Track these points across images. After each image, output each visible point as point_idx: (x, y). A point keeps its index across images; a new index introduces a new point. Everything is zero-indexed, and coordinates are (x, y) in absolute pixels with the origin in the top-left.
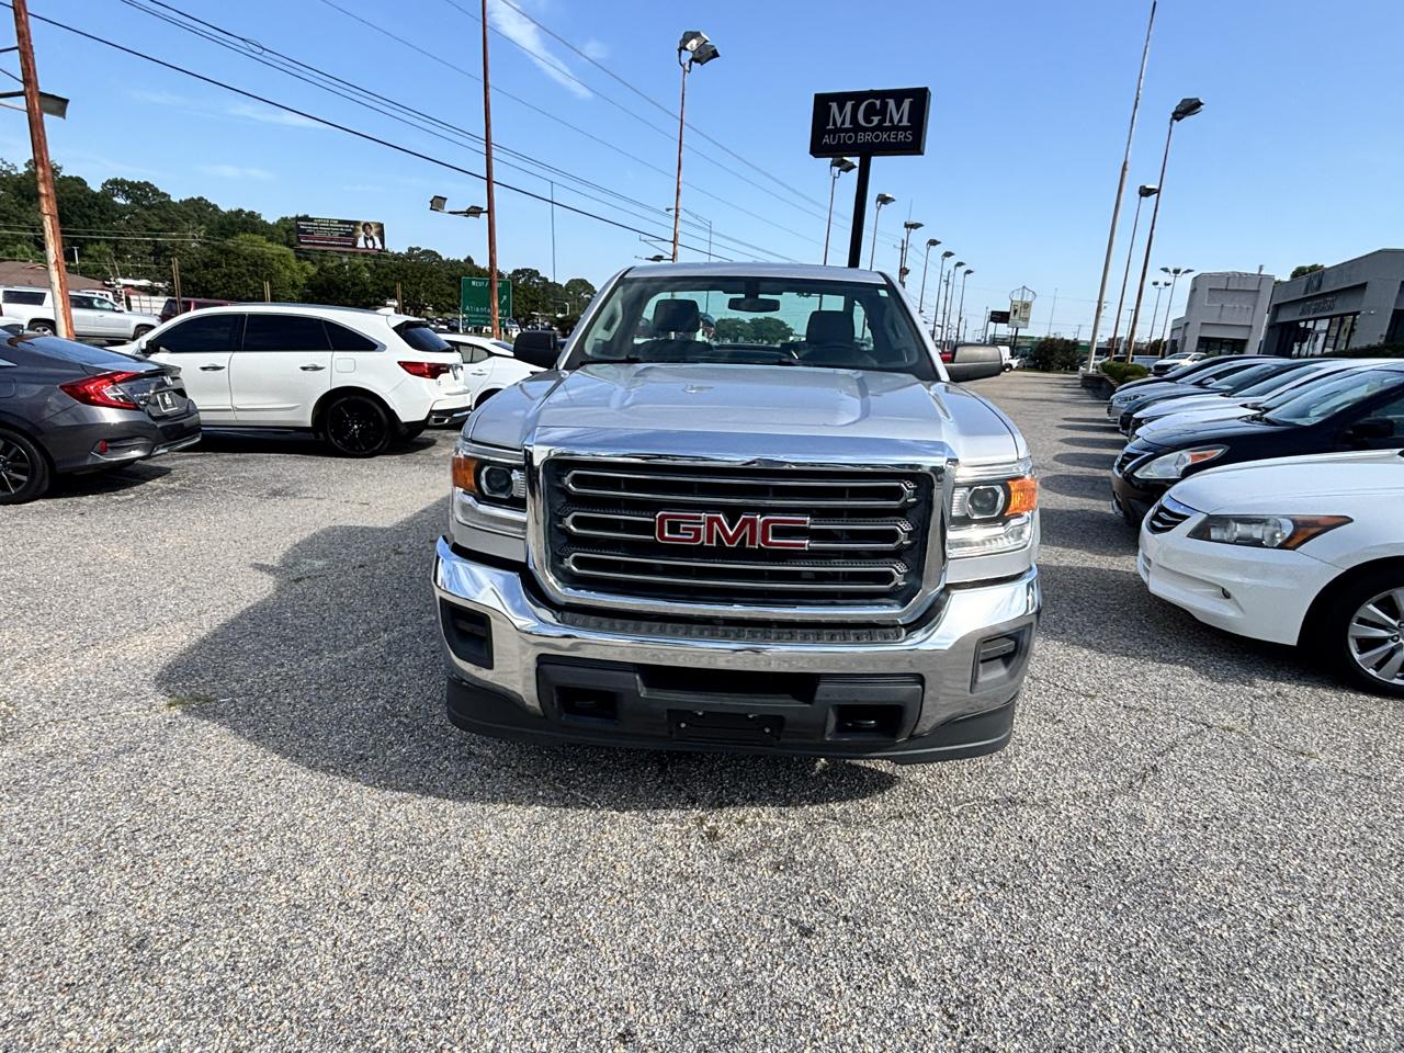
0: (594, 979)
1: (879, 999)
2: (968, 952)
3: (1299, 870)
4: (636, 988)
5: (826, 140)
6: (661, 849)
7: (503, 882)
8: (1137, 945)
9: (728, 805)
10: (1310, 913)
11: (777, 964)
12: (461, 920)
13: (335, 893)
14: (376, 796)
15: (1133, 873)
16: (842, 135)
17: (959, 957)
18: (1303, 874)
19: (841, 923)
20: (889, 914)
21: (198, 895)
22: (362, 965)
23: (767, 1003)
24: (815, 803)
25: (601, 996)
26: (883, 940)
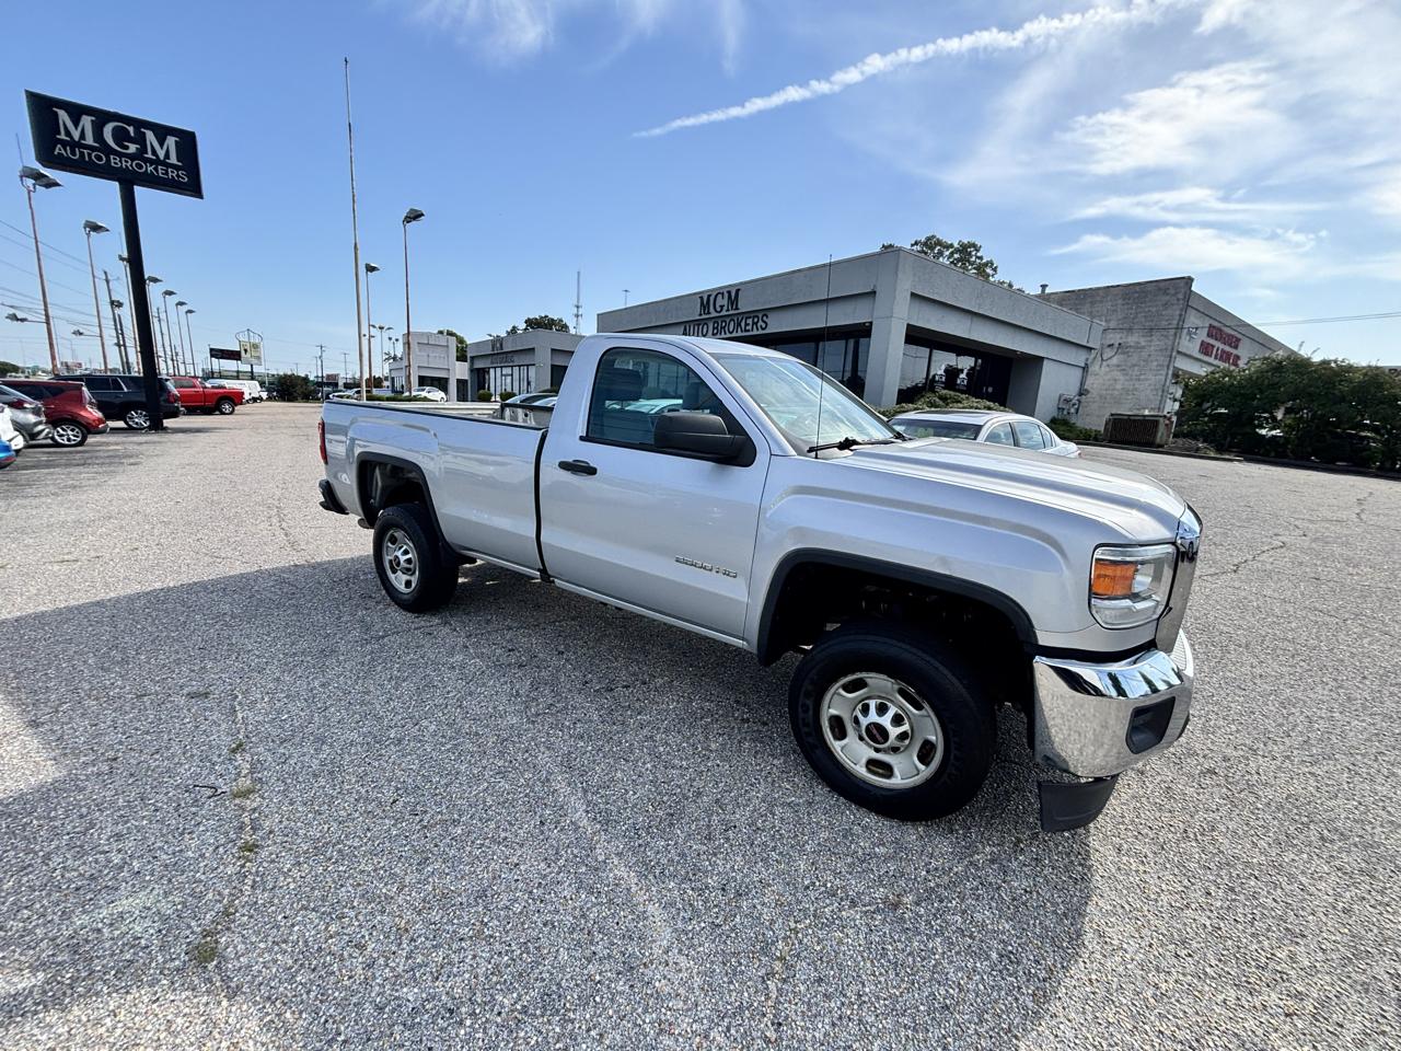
5: (58, 149)
16: (85, 151)
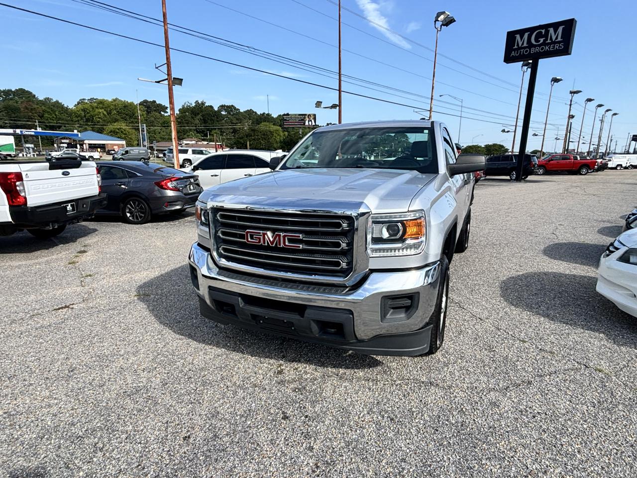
0: (192, 415)
1: (292, 451)
2: (348, 444)
3: (576, 451)
4: (204, 422)
6: (256, 373)
7: (190, 374)
8: (439, 462)
9: (296, 361)
10: (561, 473)
11: (263, 427)
12: (167, 384)
13: (136, 366)
14: (173, 336)
15: (468, 429)
16: (522, 50)
17: (343, 444)
18: (577, 453)
19: (303, 418)
20: (327, 419)
21: (98, 359)
22: (125, 392)
23: (246, 441)
24: (334, 367)
25: (190, 422)
26: (314, 429)
